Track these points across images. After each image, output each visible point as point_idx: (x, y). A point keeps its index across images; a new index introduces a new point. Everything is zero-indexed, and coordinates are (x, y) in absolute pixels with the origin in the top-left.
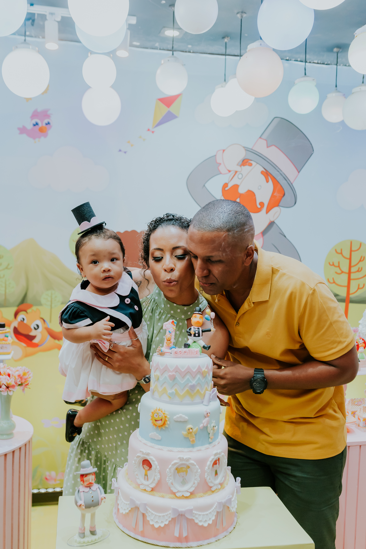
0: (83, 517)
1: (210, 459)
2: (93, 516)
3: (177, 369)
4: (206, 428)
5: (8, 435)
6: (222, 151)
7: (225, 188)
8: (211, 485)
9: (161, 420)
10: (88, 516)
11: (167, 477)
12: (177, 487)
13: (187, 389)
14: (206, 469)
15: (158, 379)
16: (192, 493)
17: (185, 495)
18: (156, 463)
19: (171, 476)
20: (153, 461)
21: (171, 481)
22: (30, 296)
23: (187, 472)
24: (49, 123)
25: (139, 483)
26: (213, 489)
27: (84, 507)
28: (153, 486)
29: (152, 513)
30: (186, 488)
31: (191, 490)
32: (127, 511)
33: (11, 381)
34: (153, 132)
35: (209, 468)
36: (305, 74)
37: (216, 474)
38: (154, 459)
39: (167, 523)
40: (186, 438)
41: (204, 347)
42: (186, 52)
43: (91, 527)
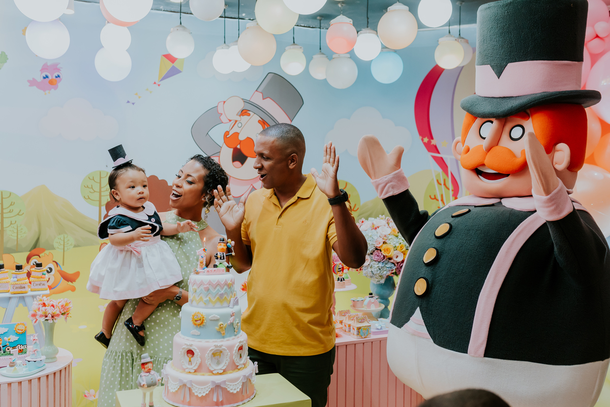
0: (144, 395)
1: (237, 346)
2: (151, 395)
3: (210, 283)
4: (232, 324)
5: (51, 358)
6: (223, 103)
7: (227, 135)
8: (237, 364)
9: (200, 320)
10: (148, 394)
11: (206, 361)
12: (214, 367)
13: (217, 296)
14: (233, 353)
15: (196, 291)
16: (224, 371)
17: (219, 373)
18: (198, 351)
19: (209, 359)
20: (195, 350)
21: (209, 363)
22: (42, 240)
23: (220, 355)
24: (59, 76)
25: (184, 367)
26: (239, 367)
27: (146, 386)
28: (195, 368)
29: (196, 387)
30: (220, 366)
31: (224, 368)
32: (176, 389)
33: (57, 311)
34: (159, 85)
35: (236, 353)
36: (294, 42)
37: (241, 357)
38: (196, 348)
39: (207, 392)
40: (219, 332)
41: (228, 267)
42: (188, 13)
43: (150, 403)
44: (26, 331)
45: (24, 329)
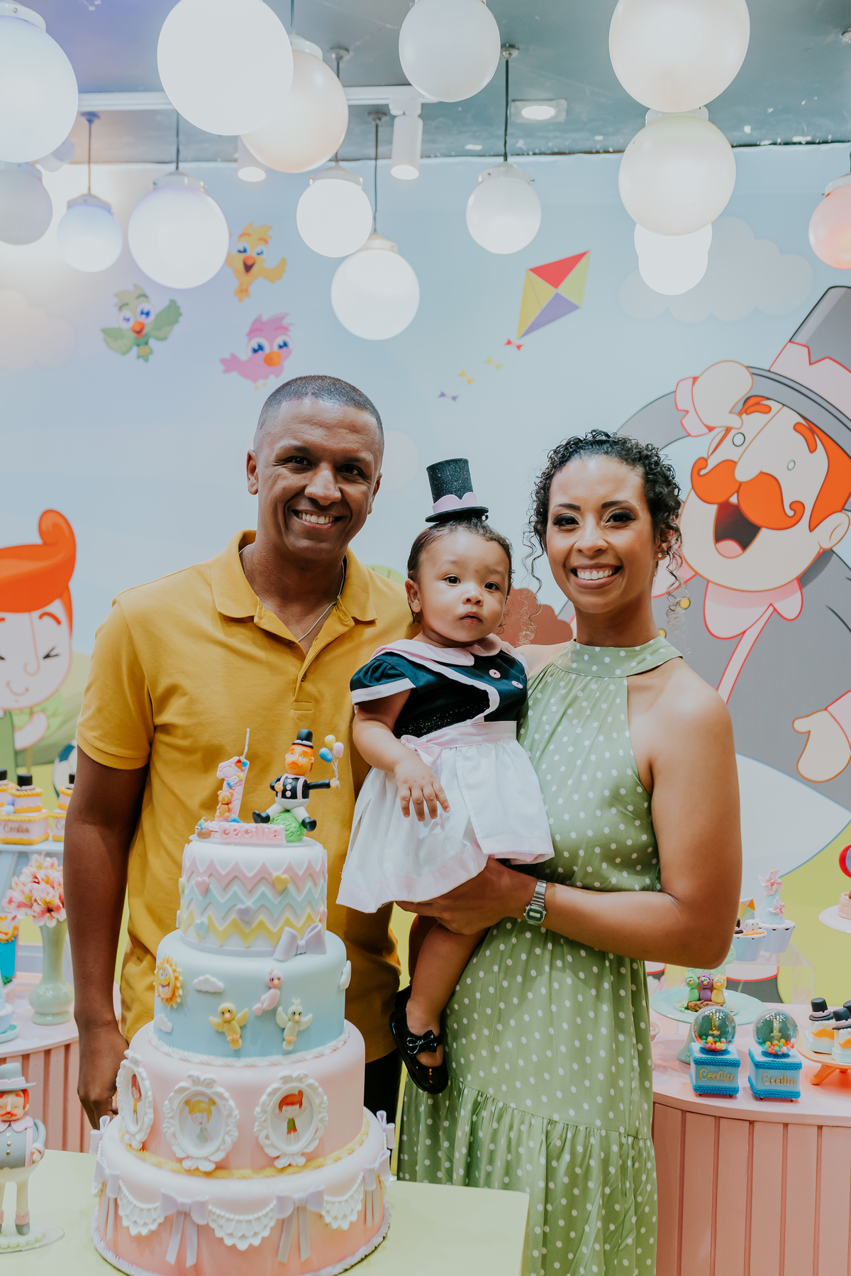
1: (269, 1090)
2: (22, 1189)
4: (271, 1013)
6: (691, 380)
7: (700, 470)
8: (272, 1152)
9: (169, 985)
11: (166, 1120)
12: (186, 1145)
13: (233, 916)
14: (255, 1113)
16: (220, 1167)
17: (202, 1168)
18: (146, 1084)
19: (172, 1118)
20: (144, 1079)
21: (172, 1129)
23: (210, 1113)
24: (285, 344)
26: (280, 1164)
28: (144, 1137)
29: (129, 1201)
30: (207, 1150)
31: (218, 1158)
34: (519, 347)
35: (264, 1111)
37: (292, 1127)
38: (144, 1075)
39: (153, 1227)
41: (304, 823)
43: (18, 1216)
44: (16, 937)
45: (10, 931)
